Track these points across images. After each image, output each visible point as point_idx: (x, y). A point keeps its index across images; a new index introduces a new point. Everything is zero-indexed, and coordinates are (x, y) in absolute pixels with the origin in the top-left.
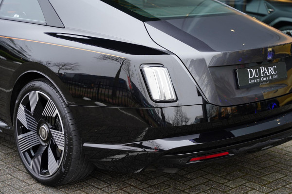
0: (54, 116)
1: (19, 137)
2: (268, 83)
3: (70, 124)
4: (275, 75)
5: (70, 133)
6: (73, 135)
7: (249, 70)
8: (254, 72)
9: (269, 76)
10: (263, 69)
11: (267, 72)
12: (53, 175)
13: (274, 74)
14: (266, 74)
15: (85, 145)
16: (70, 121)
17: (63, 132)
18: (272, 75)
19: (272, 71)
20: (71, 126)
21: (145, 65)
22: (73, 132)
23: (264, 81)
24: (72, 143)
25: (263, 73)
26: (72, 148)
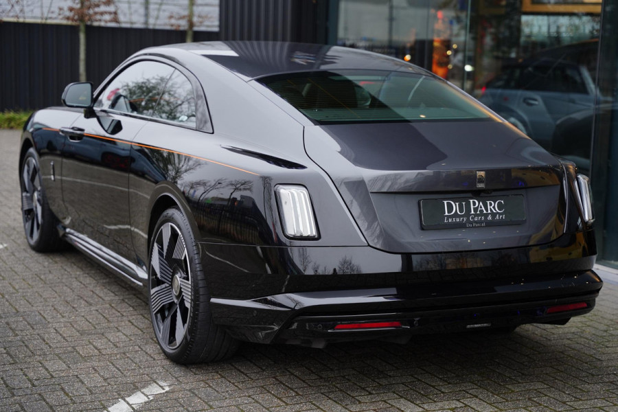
0: (183, 258)
1: (153, 291)
2: (483, 225)
3: (198, 269)
4: (500, 214)
5: (197, 284)
6: (200, 286)
7: (445, 202)
8: (455, 207)
9: (486, 215)
10: (475, 204)
11: (483, 208)
12: (180, 345)
13: (498, 213)
14: (482, 211)
15: (213, 300)
16: (198, 266)
17: (190, 282)
18: (494, 215)
19: (494, 207)
20: (199, 273)
21: (281, 186)
22: (200, 282)
23: (476, 222)
24: (198, 297)
25: (476, 210)
26: (198, 305)
